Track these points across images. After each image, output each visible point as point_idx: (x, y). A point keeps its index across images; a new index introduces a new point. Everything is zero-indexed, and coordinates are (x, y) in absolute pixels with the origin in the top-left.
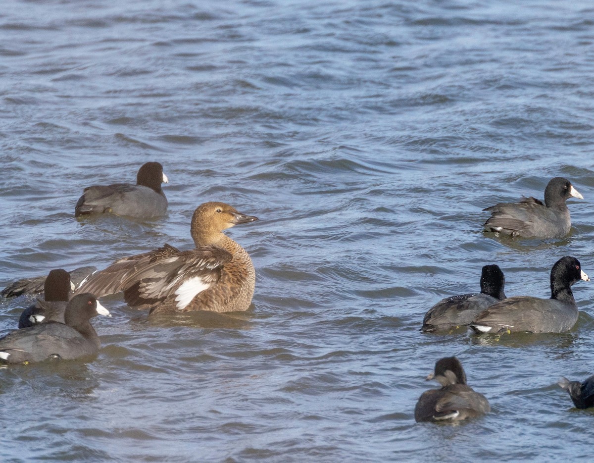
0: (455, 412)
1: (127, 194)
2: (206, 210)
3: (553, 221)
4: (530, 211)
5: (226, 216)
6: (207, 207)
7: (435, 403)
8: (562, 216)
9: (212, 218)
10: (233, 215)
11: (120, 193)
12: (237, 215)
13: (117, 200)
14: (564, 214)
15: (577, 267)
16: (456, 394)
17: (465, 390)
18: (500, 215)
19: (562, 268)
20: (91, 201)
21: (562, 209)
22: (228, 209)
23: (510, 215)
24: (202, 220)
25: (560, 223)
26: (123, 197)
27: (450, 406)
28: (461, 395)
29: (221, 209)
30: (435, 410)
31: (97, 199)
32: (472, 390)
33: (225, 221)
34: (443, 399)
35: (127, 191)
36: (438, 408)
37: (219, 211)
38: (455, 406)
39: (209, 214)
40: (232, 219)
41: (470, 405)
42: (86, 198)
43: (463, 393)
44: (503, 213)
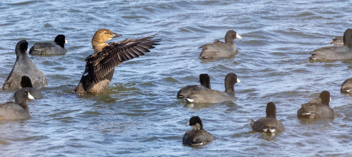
0: (201, 142)
1: (52, 48)
2: (100, 32)
3: (229, 50)
4: (218, 46)
5: (109, 35)
6: (101, 31)
7: (193, 138)
8: (232, 46)
9: (102, 36)
10: (111, 34)
11: (49, 47)
12: (113, 34)
13: (48, 50)
14: (233, 45)
15: (235, 77)
16: (202, 135)
17: (205, 133)
18: (206, 50)
19: (229, 78)
20: (37, 49)
21: (232, 43)
22: (109, 32)
23: (210, 50)
24: (98, 37)
25: (231, 49)
26: (50, 48)
27: (199, 140)
28: (203, 135)
29: (106, 32)
30: (193, 141)
31: (39, 48)
32: (207, 132)
33: (108, 37)
34: (196, 137)
35: (52, 47)
36: (194, 140)
37: (105, 33)
38: (200, 140)
39: (101, 34)
40: (111, 36)
41: (207, 139)
42: (34, 47)
43: (204, 134)
44: (207, 49)
